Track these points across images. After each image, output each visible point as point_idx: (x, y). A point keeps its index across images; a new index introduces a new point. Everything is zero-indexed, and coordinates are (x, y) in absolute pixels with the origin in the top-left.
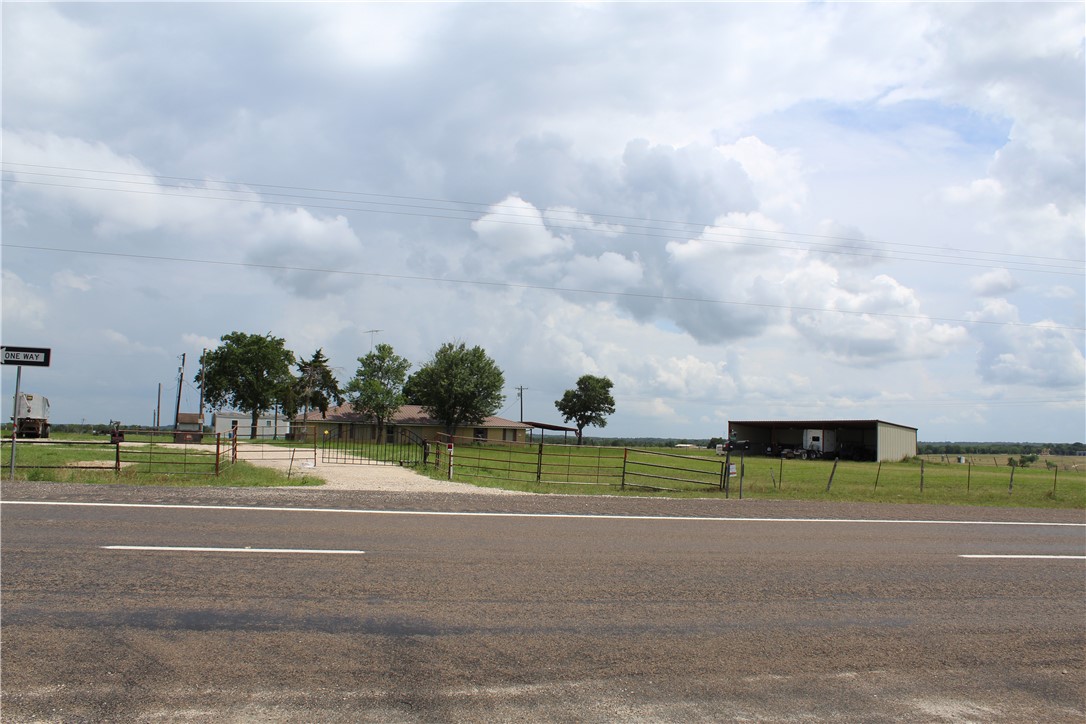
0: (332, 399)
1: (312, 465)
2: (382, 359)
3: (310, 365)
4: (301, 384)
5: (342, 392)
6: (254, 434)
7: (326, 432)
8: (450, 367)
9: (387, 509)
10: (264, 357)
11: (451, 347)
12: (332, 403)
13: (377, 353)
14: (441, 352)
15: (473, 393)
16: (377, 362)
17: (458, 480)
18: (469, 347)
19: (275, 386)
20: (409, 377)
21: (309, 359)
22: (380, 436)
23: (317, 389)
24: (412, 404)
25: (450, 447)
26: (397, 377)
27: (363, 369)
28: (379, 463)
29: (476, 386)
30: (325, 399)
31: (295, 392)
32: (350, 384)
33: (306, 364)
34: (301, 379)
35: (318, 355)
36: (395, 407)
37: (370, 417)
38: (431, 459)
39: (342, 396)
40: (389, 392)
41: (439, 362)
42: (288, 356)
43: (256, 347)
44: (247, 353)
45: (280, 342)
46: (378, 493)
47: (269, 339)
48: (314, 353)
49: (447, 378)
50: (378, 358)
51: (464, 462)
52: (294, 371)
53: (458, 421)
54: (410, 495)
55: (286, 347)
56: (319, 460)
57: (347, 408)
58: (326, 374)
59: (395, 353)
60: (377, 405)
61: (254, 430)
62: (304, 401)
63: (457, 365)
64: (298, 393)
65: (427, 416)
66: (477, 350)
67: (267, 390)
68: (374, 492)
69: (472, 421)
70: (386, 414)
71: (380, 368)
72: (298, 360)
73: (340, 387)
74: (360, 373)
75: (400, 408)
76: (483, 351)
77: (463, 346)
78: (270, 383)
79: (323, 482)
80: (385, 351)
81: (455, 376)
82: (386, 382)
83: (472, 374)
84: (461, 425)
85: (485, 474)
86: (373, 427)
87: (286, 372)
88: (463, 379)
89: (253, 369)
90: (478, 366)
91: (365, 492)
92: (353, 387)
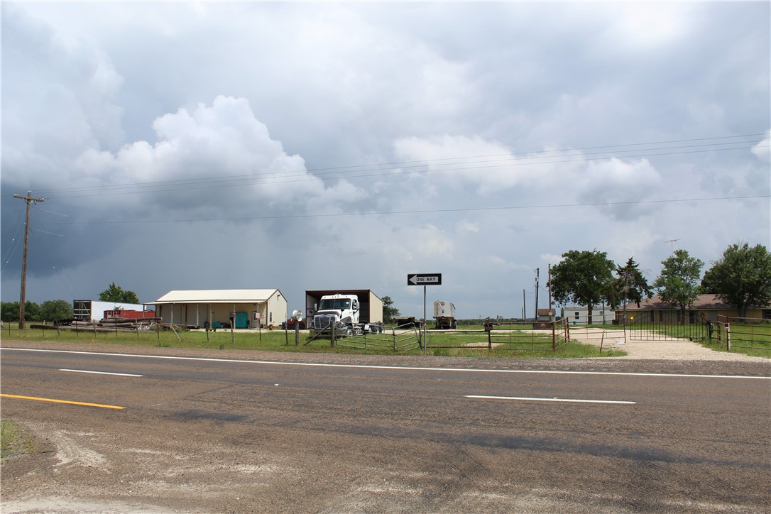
0: (644, 293)
1: (623, 342)
2: (680, 261)
3: (625, 269)
4: (620, 283)
5: (651, 287)
6: (590, 321)
7: (632, 318)
8: (737, 262)
9: (662, 372)
10: (593, 266)
11: (736, 247)
12: (644, 296)
13: (675, 256)
14: (728, 252)
15: (759, 282)
16: (676, 263)
17: (735, 351)
18: (752, 245)
19: (602, 287)
20: (706, 273)
21: (624, 265)
22: (683, 319)
23: (632, 286)
24: (710, 293)
25: (727, 326)
26: (693, 274)
27: (666, 270)
28: (674, 339)
29: (760, 276)
30: (639, 294)
31: (616, 290)
32: (657, 281)
33: (622, 269)
34: (620, 280)
35: (630, 262)
36: (694, 296)
37: (675, 305)
38: (715, 335)
39: (651, 290)
40: (688, 286)
41: (727, 259)
42: (610, 264)
43: (587, 260)
44: (581, 264)
45: (604, 255)
46: (660, 361)
47: (595, 253)
48: (628, 261)
49: (735, 272)
50: (677, 260)
51: (743, 337)
52: (615, 275)
53: (747, 304)
54: (684, 362)
55: (608, 258)
56: (628, 338)
57: (656, 299)
58: (638, 276)
59: (690, 256)
60: (679, 296)
61: (590, 318)
62: (623, 296)
63: (742, 261)
64: (618, 291)
65: (720, 301)
66: (759, 247)
67: (597, 290)
68: (656, 361)
69: (760, 305)
70: (687, 302)
71: (679, 268)
72: (617, 267)
73: (649, 284)
74: (664, 273)
75: (698, 297)
76: (764, 248)
77: (746, 246)
78: (599, 285)
79: (625, 354)
80: (682, 255)
81: (741, 270)
82: (685, 278)
83: (756, 267)
84: (750, 308)
85: (761, 346)
86: (678, 311)
87: (610, 276)
88: (749, 272)
89: (585, 275)
90: (761, 260)
91: (650, 360)
92: (660, 283)
